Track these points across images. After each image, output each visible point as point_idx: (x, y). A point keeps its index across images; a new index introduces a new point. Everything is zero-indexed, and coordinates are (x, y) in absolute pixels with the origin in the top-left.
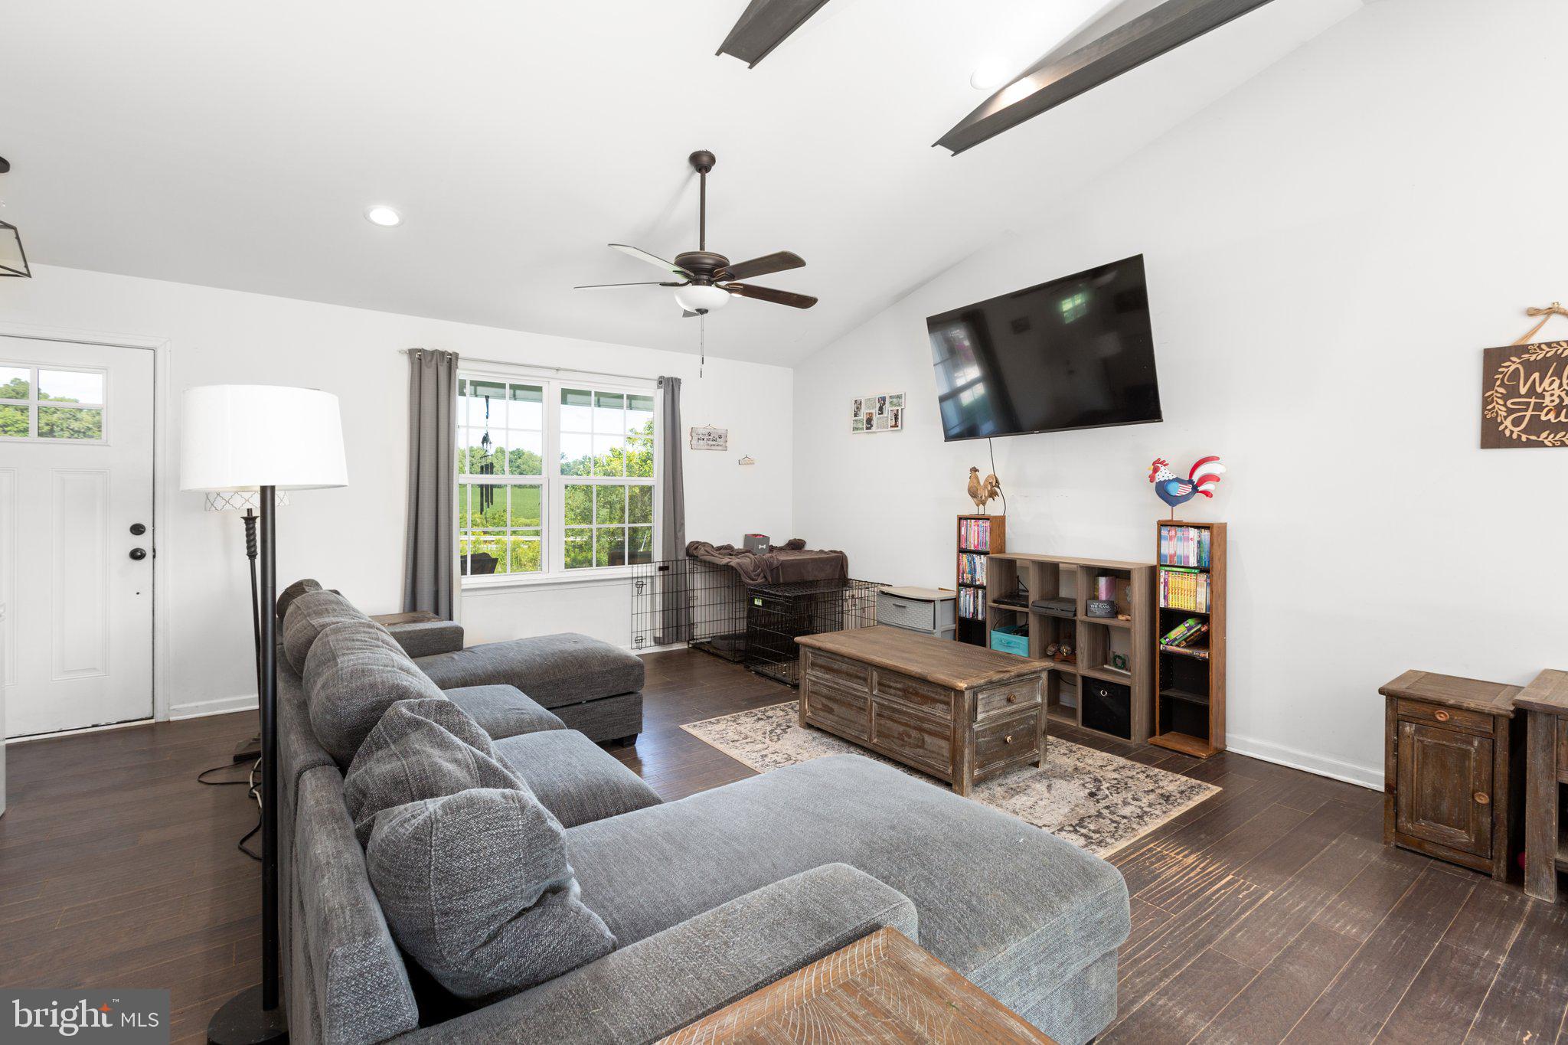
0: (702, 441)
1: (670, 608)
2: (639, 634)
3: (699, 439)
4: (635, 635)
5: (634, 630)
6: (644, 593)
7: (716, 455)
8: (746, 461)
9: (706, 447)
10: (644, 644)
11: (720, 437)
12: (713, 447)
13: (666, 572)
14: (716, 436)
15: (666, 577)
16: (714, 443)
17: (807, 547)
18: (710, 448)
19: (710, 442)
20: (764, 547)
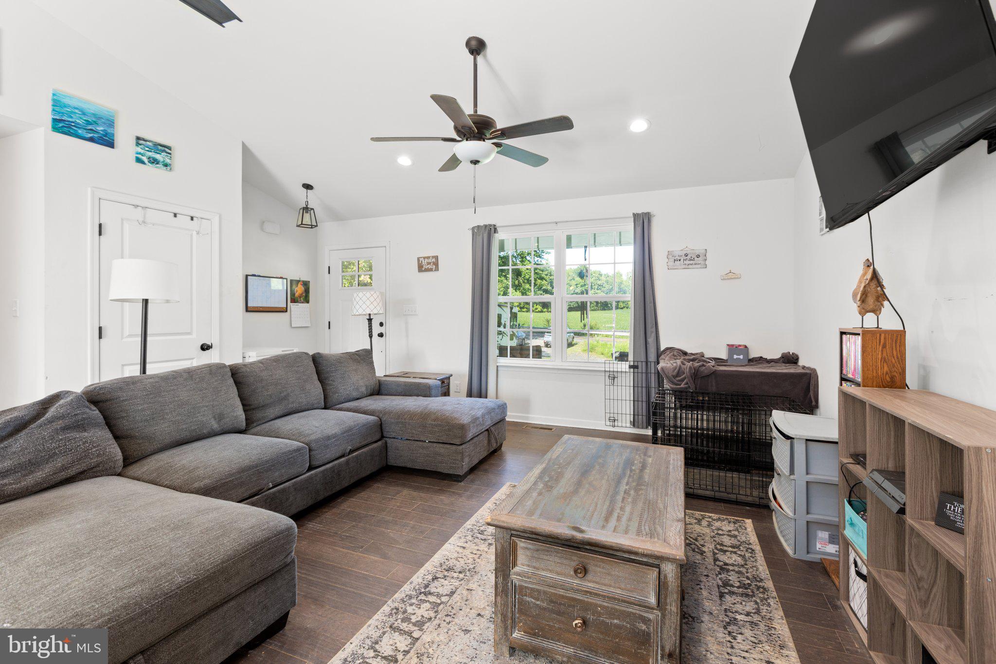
0: (678, 262)
1: (640, 399)
2: (612, 415)
3: (675, 260)
4: (608, 415)
5: (608, 411)
6: (615, 383)
7: (694, 273)
8: (731, 276)
9: (684, 266)
10: (616, 423)
11: (698, 256)
12: (690, 266)
13: (636, 370)
14: (694, 256)
15: (636, 374)
16: (691, 262)
17: (801, 363)
18: (687, 267)
19: (687, 262)
20: (741, 357)
